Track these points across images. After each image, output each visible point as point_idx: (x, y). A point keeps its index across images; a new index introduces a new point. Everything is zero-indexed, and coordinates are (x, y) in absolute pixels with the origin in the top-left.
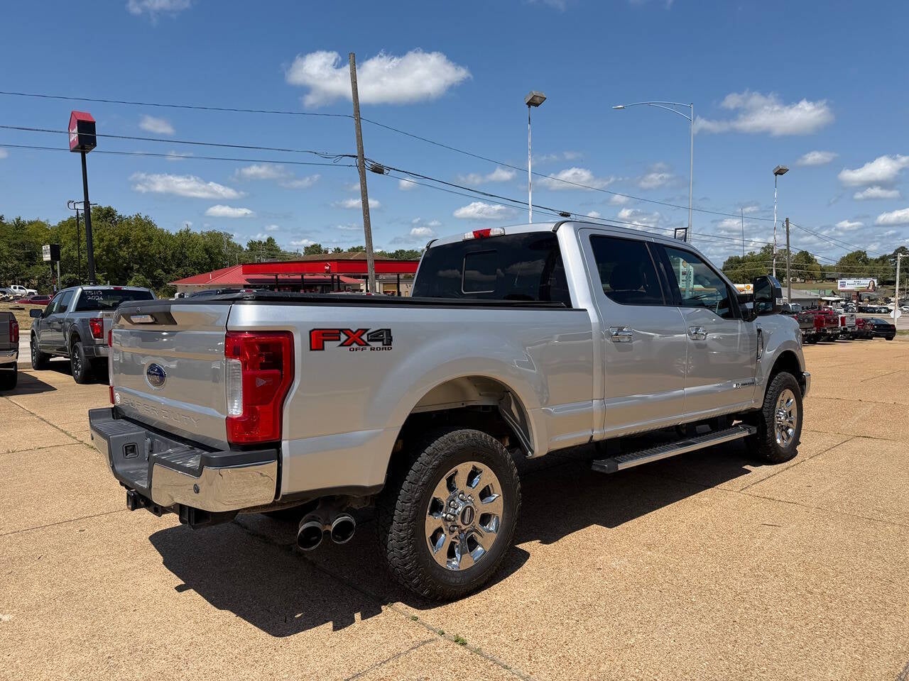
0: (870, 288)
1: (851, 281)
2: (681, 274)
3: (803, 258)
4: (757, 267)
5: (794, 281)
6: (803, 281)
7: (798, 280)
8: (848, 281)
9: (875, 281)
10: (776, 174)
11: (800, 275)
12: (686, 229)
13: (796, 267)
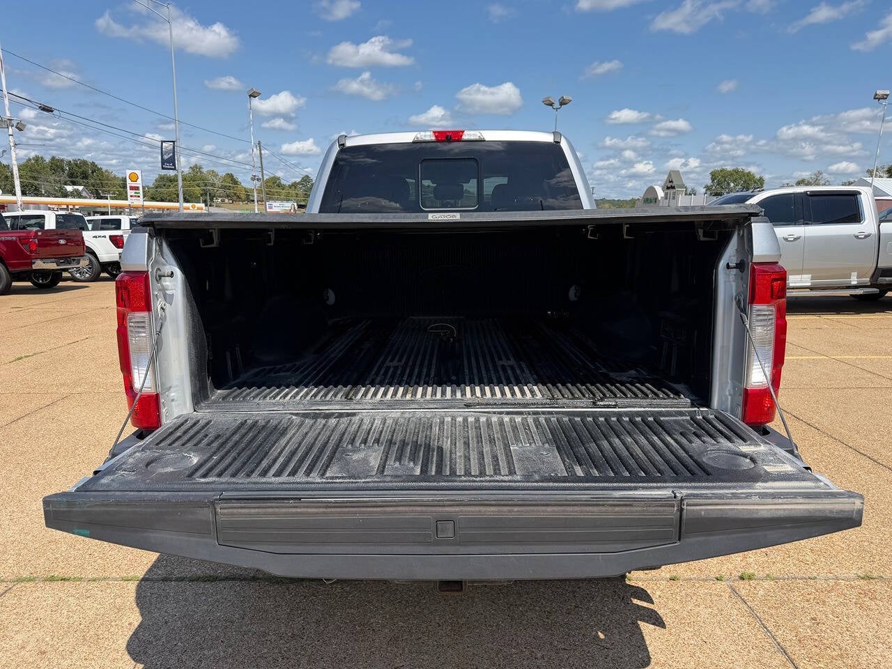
0: (292, 211)
1: (277, 203)
2: (128, 188)
3: (229, 180)
4: (189, 187)
5: (223, 201)
6: (231, 201)
7: (226, 201)
8: (274, 204)
9: (295, 204)
10: (250, 96)
11: (228, 196)
12: (174, 142)
13: (224, 187)
